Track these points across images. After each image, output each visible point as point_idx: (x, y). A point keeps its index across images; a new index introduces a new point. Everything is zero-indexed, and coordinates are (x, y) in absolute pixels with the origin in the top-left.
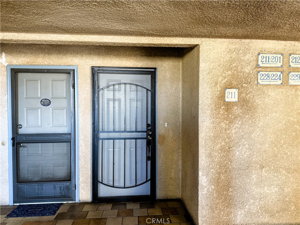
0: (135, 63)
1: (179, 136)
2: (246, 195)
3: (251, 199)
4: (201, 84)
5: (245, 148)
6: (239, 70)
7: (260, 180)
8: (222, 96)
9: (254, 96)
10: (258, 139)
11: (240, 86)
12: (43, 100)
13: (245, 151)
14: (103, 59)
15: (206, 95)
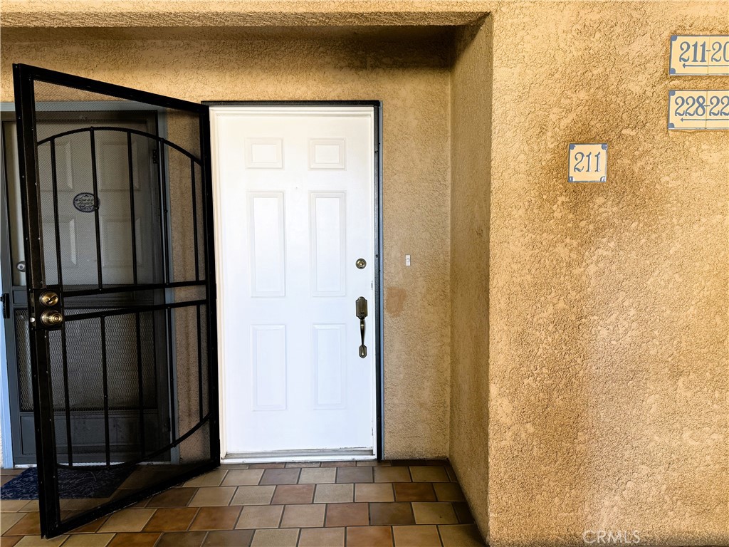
0: (321, 88)
1: (444, 292)
2: (628, 452)
3: (643, 463)
4: (497, 131)
5: (625, 319)
6: (613, 87)
7: (669, 410)
8: (561, 166)
9: (655, 165)
10: (665, 292)
11: (612, 136)
12: (80, 197)
13: (627, 326)
14: (233, 80)
15: (512, 165)
